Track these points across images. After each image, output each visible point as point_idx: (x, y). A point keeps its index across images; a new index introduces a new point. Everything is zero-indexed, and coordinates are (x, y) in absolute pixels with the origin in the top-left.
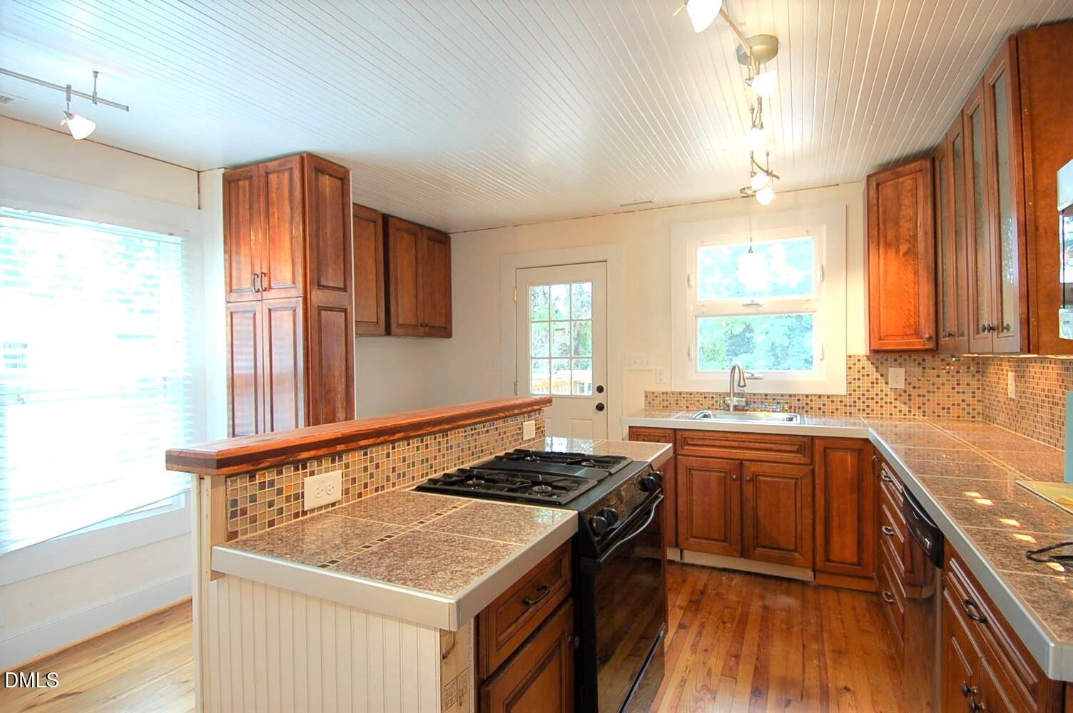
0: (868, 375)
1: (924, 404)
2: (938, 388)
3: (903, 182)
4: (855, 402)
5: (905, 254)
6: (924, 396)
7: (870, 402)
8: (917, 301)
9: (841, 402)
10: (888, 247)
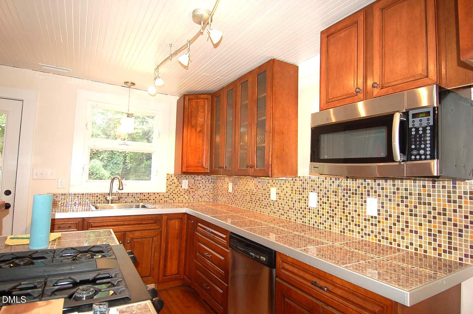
0: (175, 183)
1: (194, 195)
2: (199, 189)
3: (200, 101)
4: (169, 196)
5: (199, 132)
6: (194, 192)
7: (175, 195)
8: (203, 152)
9: (163, 196)
10: (192, 128)
